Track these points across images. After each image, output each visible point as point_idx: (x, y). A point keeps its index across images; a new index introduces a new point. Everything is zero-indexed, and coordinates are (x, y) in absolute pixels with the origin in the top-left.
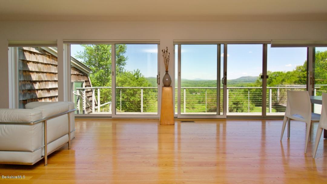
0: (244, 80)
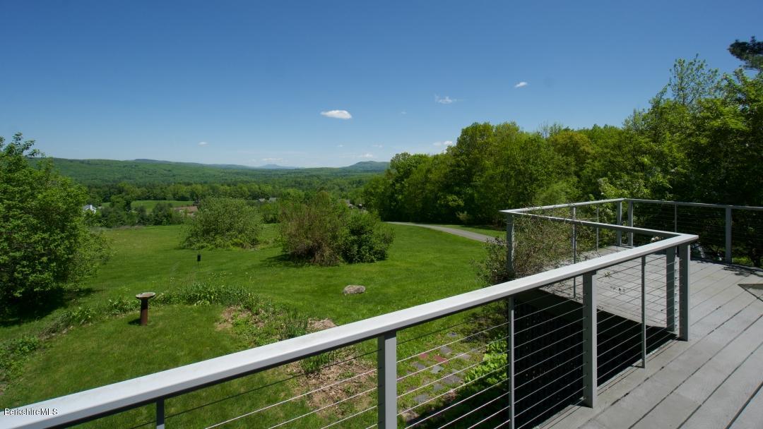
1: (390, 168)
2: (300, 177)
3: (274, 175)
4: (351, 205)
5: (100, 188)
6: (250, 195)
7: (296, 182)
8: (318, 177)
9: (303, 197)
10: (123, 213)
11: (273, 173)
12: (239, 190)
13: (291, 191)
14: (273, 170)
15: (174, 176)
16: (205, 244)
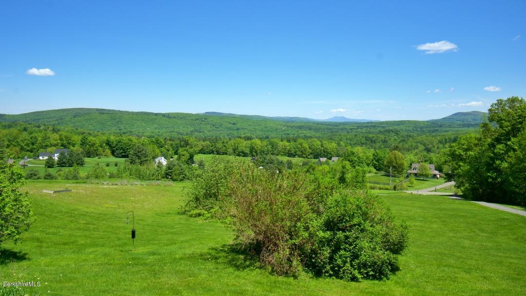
0: (463, 121)
1: (488, 122)
2: (373, 133)
3: (342, 129)
4: (437, 172)
5: (173, 140)
6: (311, 153)
7: (367, 139)
8: (397, 133)
9: (372, 157)
10: (184, 166)
11: (341, 127)
12: (299, 146)
13: (358, 150)
14: (340, 124)
15: (238, 129)
16: (203, 211)
